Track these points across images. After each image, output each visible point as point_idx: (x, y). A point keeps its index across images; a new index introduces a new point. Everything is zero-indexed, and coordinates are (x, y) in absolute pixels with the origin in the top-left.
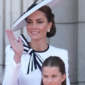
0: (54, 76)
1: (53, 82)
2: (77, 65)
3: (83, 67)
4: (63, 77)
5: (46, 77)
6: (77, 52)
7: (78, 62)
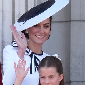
0: (51, 77)
1: (50, 82)
2: (70, 64)
3: (76, 66)
4: (61, 77)
5: (43, 78)
6: (70, 51)
7: (71, 61)
